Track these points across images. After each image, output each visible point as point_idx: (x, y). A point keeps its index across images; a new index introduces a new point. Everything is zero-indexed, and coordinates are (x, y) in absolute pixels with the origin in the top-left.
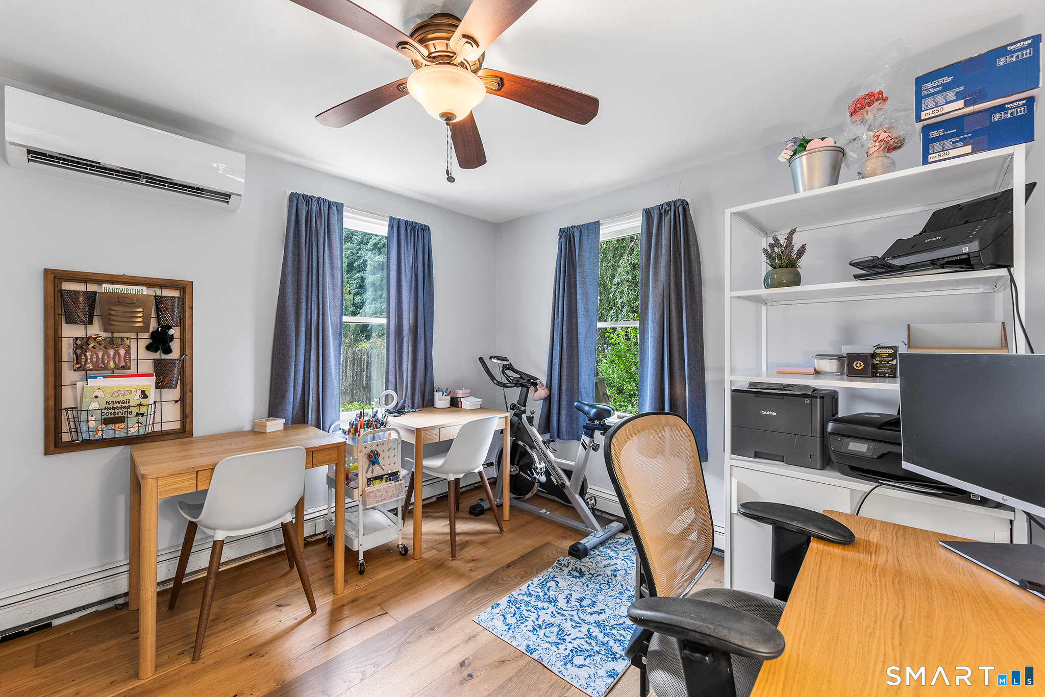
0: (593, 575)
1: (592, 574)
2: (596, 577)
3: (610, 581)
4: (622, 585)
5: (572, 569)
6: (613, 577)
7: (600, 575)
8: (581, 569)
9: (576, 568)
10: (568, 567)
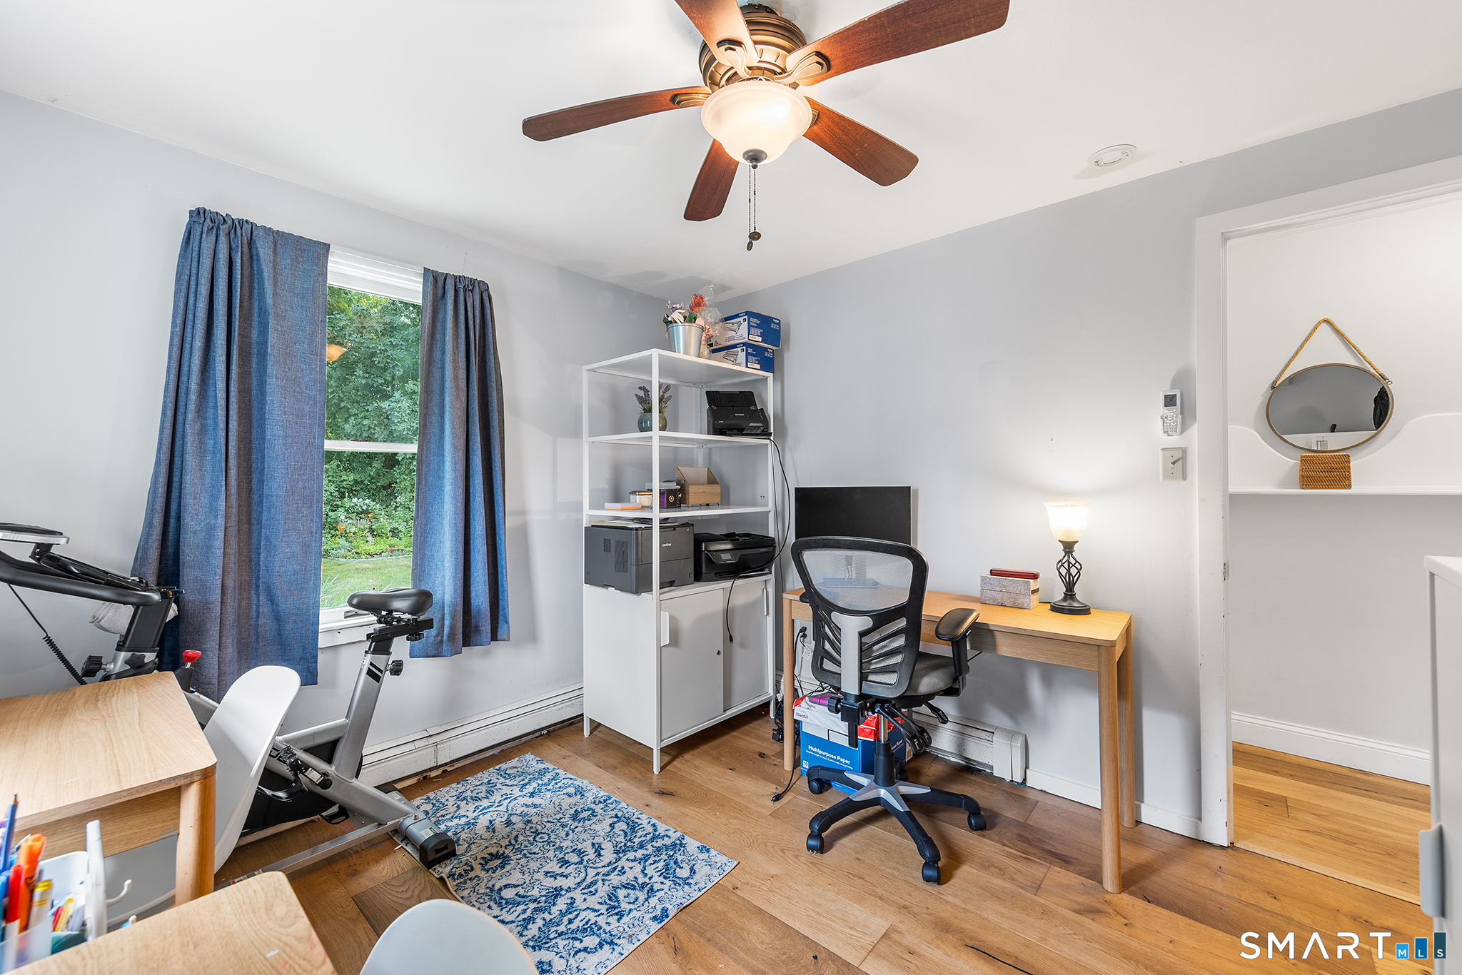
0: (511, 844)
1: (509, 845)
2: (516, 841)
3: (534, 830)
4: (548, 822)
5: (481, 864)
6: (530, 825)
7: (516, 837)
8: (490, 854)
9: (483, 858)
10: (472, 869)
